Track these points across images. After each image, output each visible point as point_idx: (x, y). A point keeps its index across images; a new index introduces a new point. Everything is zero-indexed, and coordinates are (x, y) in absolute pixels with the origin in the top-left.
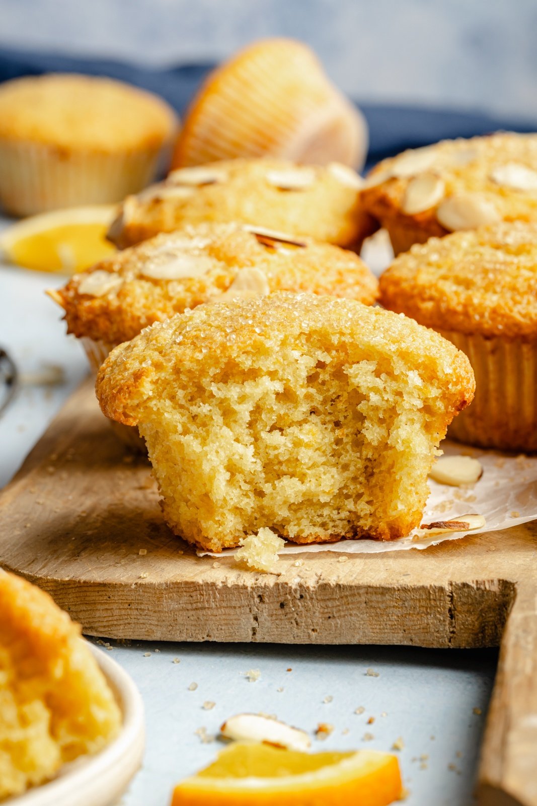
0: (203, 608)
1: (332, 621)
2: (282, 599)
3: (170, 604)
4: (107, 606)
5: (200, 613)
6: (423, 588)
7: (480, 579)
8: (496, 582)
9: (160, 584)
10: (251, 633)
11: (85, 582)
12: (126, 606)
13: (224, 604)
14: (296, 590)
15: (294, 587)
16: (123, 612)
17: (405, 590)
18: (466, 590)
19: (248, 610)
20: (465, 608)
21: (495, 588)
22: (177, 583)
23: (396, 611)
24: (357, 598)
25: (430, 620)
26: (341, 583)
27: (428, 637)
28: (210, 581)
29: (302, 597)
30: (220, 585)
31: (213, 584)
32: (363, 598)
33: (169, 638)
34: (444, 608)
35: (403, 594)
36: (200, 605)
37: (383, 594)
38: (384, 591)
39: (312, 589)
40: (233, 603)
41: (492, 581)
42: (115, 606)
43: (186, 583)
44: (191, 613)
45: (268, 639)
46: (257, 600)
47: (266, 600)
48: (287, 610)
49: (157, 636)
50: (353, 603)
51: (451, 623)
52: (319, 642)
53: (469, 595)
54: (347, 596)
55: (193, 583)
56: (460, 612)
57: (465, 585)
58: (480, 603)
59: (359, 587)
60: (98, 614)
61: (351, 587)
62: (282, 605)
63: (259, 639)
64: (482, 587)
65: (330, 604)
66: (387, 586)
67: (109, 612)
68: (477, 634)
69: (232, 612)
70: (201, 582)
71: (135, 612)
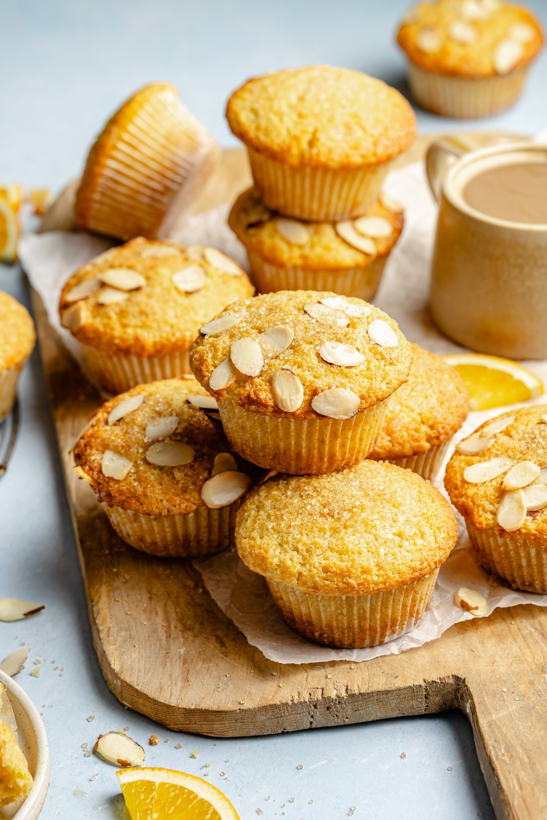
0: (281, 716)
1: (358, 713)
2: (328, 705)
3: (261, 718)
4: (221, 722)
5: (280, 719)
6: (410, 687)
7: (441, 677)
8: (451, 677)
9: (255, 708)
10: (309, 724)
11: (205, 710)
12: (234, 721)
13: (294, 713)
14: (336, 700)
15: (334, 698)
16: (232, 724)
17: (399, 690)
18: (434, 684)
19: (308, 713)
20: (434, 694)
21: (451, 681)
22: (265, 706)
23: (394, 701)
24: (372, 698)
25: (414, 702)
26: (362, 692)
27: (413, 711)
28: (284, 702)
29: (339, 702)
30: (290, 703)
31: (287, 704)
32: (375, 698)
33: (261, 734)
34: (422, 695)
35: (398, 692)
36: (279, 715)
37: (387, 694)
38: (387, 692)
39: (345, 697)
40: (299, 711)
41: (449, 677)
42: (226, 722)
43: (270, 705)
44: (274, 720)
45: (319, 726)
46: (313, 707)
47: (318, 707)
48: (331, 710)
49: (254, 734)
50: (369, 701)
51: (426, 702)
52: (350, 723)
53: (436, 686)
54: (366, 699)
55: (274, 705)
56: (431, 696)
57: (433, 682)
58: (443, 690)
59: (372, 693)
60: (215, 726)
61: (368, 693)
62: (328, 709)
63: (314, 726)
64: (444, 681)
65: (356, 704)
66: (389, 689)
67: (223, 726)
68: (442, 706)
69: (298, 716)
70: (279, 703)
71: (240, 724)
